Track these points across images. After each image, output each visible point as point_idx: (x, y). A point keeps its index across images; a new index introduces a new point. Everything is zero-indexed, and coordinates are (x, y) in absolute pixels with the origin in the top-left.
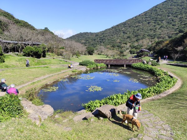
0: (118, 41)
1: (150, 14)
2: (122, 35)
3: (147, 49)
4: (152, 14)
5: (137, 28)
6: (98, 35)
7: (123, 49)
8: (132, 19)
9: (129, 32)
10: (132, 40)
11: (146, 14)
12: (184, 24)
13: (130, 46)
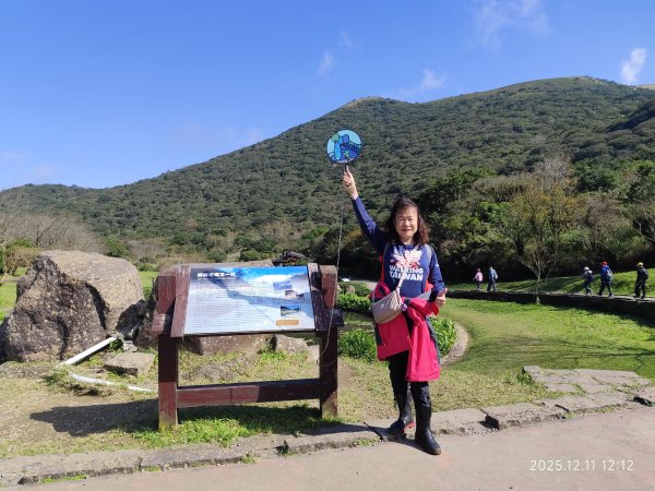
0: (192, 222)
1: (283, 148)
2: (203, 204)
4: (289, 149)
5: (251, 187)
7: (214, 250)
8: (231, 155)
10: (240, 223)
11: (272, 146)
13: (236, 242)
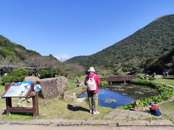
0: (110, 61)
1: (135, 37)
2: (113, 56)
3: (139, 67)
4: (137, 37)
5: (125, 49)
6: (91, 58)
7: (115, 68)
8: (120, 42)
9: (118, 53)
10: (122, 60)
11: (131, 37)
12: (167, 44)
13: (121, 65)
